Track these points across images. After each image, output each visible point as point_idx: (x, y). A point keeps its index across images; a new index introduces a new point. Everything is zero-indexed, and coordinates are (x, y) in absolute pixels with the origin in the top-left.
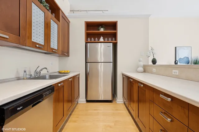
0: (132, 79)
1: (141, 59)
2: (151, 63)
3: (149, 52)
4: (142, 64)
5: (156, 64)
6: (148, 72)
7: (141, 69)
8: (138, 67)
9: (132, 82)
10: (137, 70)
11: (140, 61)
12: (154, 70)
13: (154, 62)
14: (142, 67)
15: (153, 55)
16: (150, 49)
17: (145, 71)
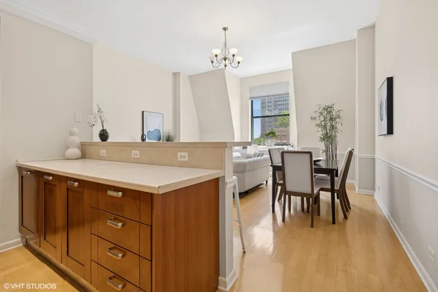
0: (49, 174)
1: (75, 130)
2: (97, 139)
3: (92, 116)
4: (77, 140)
5: (108, 141)
6: (91, 158)
7: (76, 152)
8: (68, 148)
9: (49, 184)
10: (64, 156)
11: (72, 134)
12: (103, 152)
13: (104, 136)
14: (78, 148)
15: (102, 122)
16: (95, 110)
17: (84, 156)
